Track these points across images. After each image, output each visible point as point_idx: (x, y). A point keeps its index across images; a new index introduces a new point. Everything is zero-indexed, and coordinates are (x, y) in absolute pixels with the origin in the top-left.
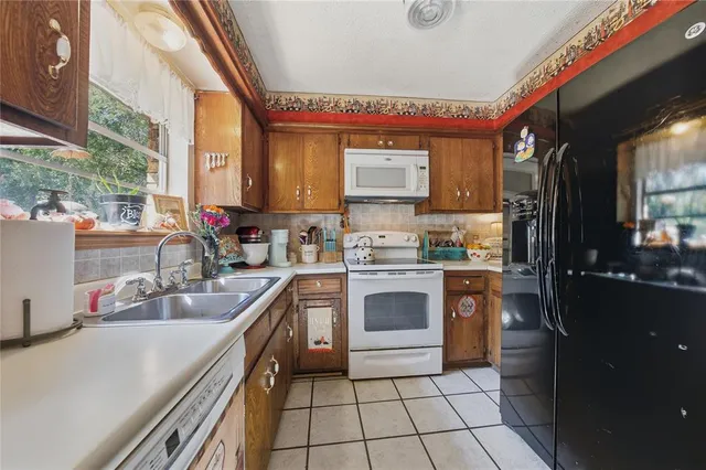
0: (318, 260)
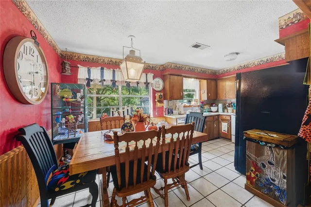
0: (233, 112)
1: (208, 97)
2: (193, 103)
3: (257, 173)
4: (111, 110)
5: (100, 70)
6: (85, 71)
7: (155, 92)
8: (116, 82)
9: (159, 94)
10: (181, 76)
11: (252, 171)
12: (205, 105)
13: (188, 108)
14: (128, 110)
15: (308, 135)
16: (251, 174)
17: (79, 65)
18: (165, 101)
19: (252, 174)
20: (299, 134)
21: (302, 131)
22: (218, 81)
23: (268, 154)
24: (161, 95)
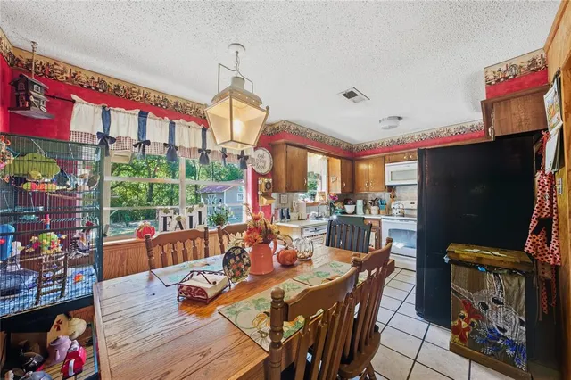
0: (379, 213)
1: (343, 189)
2: (318, 199)
3: (472, 320)
4: (161, 215)
5: (136, 117)
6: (95, 113)
7: (256, 176)
8: (177, 148)
9: (266, 180)
10: (304, 148)
11: (463, 317)
12: (336, 202)
13: (311, 207)
14: (200, 213)
15: (539, 250)
16: (460, 322)
17: (74, 97)
18: (274, 195)
19: (463, 323)
20: (526, 249)
21: (530, 243)
22: (356, 162)
23: (492, 286)
24: (269, 183)
